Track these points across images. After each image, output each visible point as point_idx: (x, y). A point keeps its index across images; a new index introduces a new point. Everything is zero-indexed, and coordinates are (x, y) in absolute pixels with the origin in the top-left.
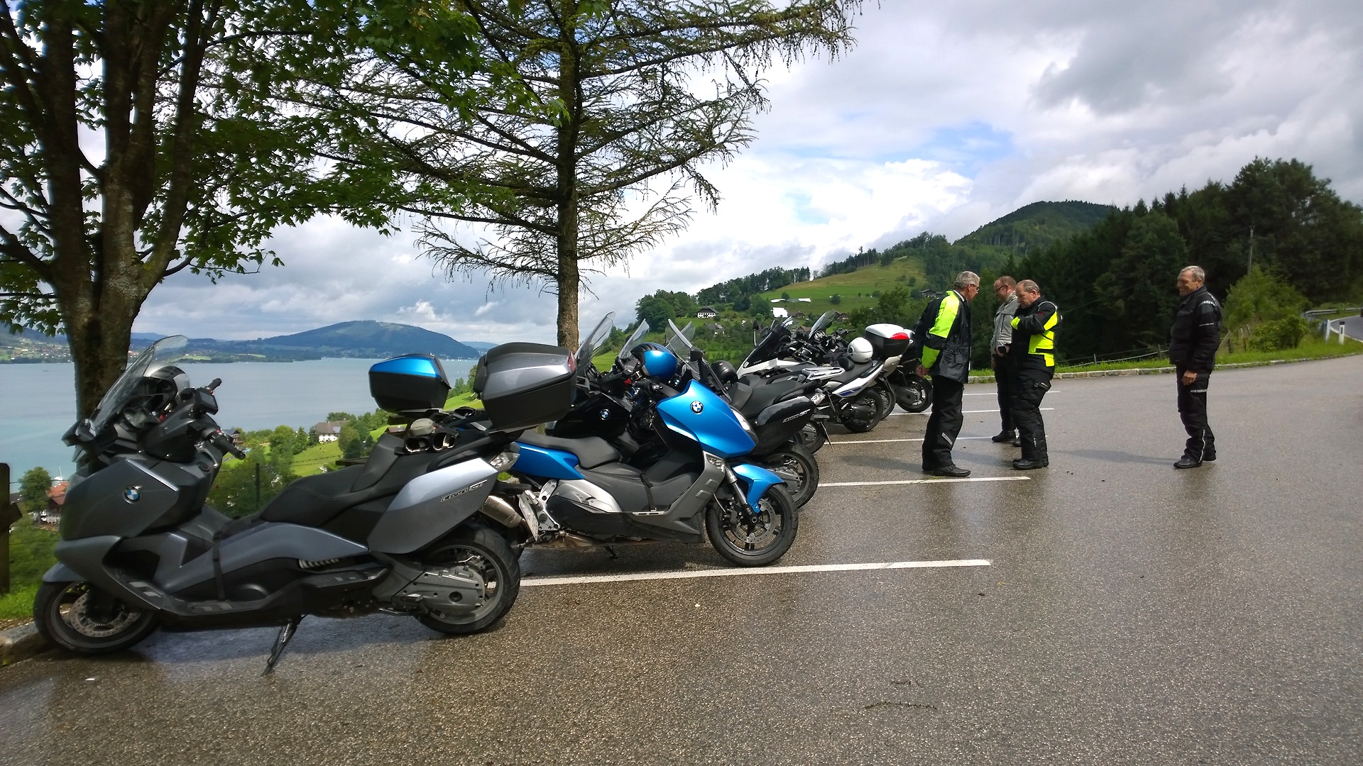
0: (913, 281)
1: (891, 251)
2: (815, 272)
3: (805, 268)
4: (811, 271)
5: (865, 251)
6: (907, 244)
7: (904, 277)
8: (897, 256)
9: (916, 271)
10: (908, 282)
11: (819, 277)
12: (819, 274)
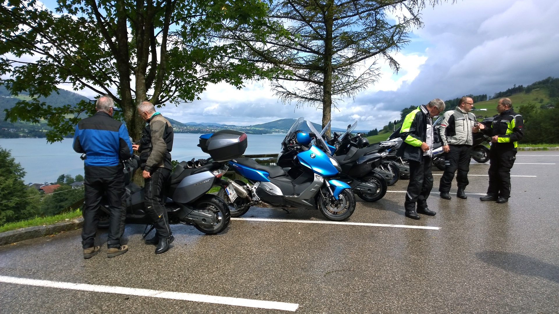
0: (541, 101)
1: (531, 86)
2: (490, 97)
3: (485, 94)
4: (488, 96)
5: (517, 86)
6: (540, 83)
7: (537, 98)
8: (534, 89)
9: (544, 96)
10: (539, 101)
11: (492, 99)
12: (492, 97)
